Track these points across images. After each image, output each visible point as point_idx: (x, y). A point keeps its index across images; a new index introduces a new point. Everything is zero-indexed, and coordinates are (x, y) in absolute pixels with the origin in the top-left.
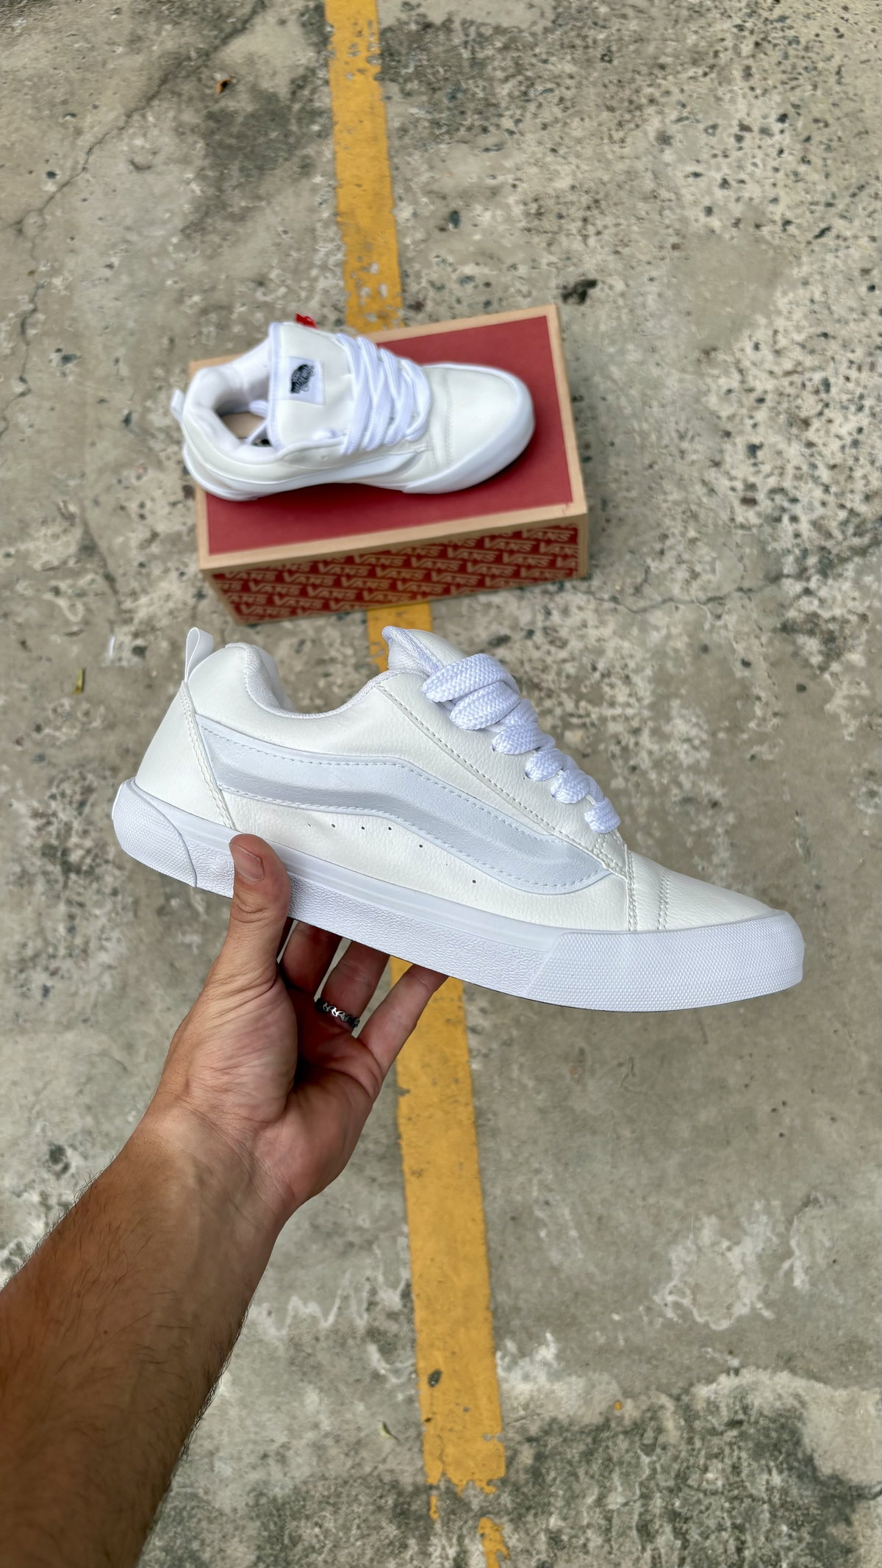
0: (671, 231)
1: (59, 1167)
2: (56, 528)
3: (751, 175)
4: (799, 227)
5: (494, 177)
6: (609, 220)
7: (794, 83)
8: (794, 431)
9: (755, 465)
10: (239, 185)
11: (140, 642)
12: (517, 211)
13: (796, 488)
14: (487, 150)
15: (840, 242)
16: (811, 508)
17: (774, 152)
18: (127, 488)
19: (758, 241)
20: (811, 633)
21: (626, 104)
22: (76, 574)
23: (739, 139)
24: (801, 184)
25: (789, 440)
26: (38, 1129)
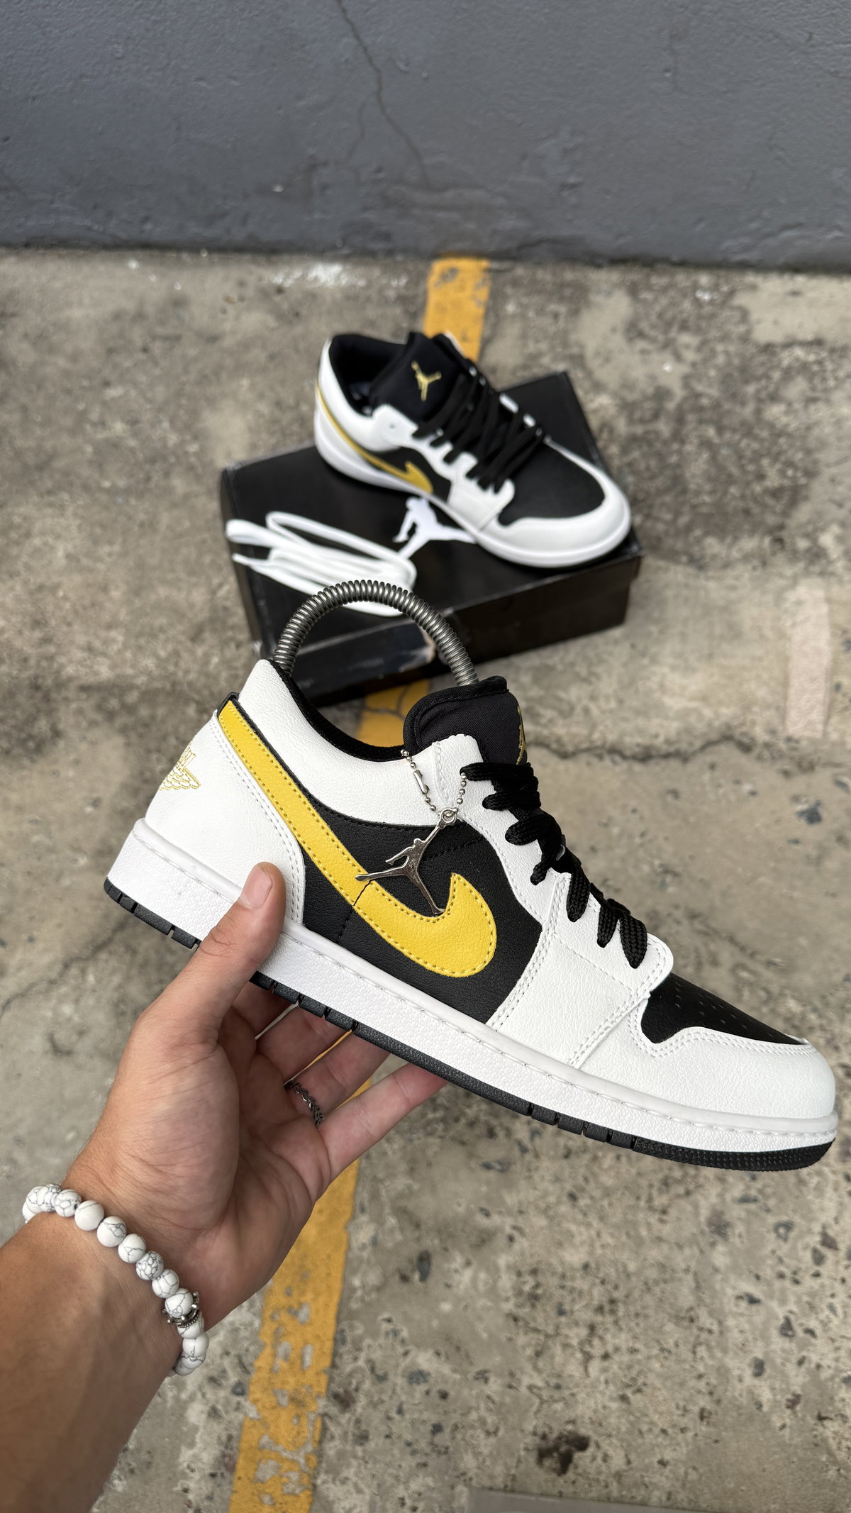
3: (825, 1324)
5: (487, 1215)
6: (623, 1340)
12: (506, 1282)
14: (487, 1166)
19: (818, 1443)
23: (819, 1259)
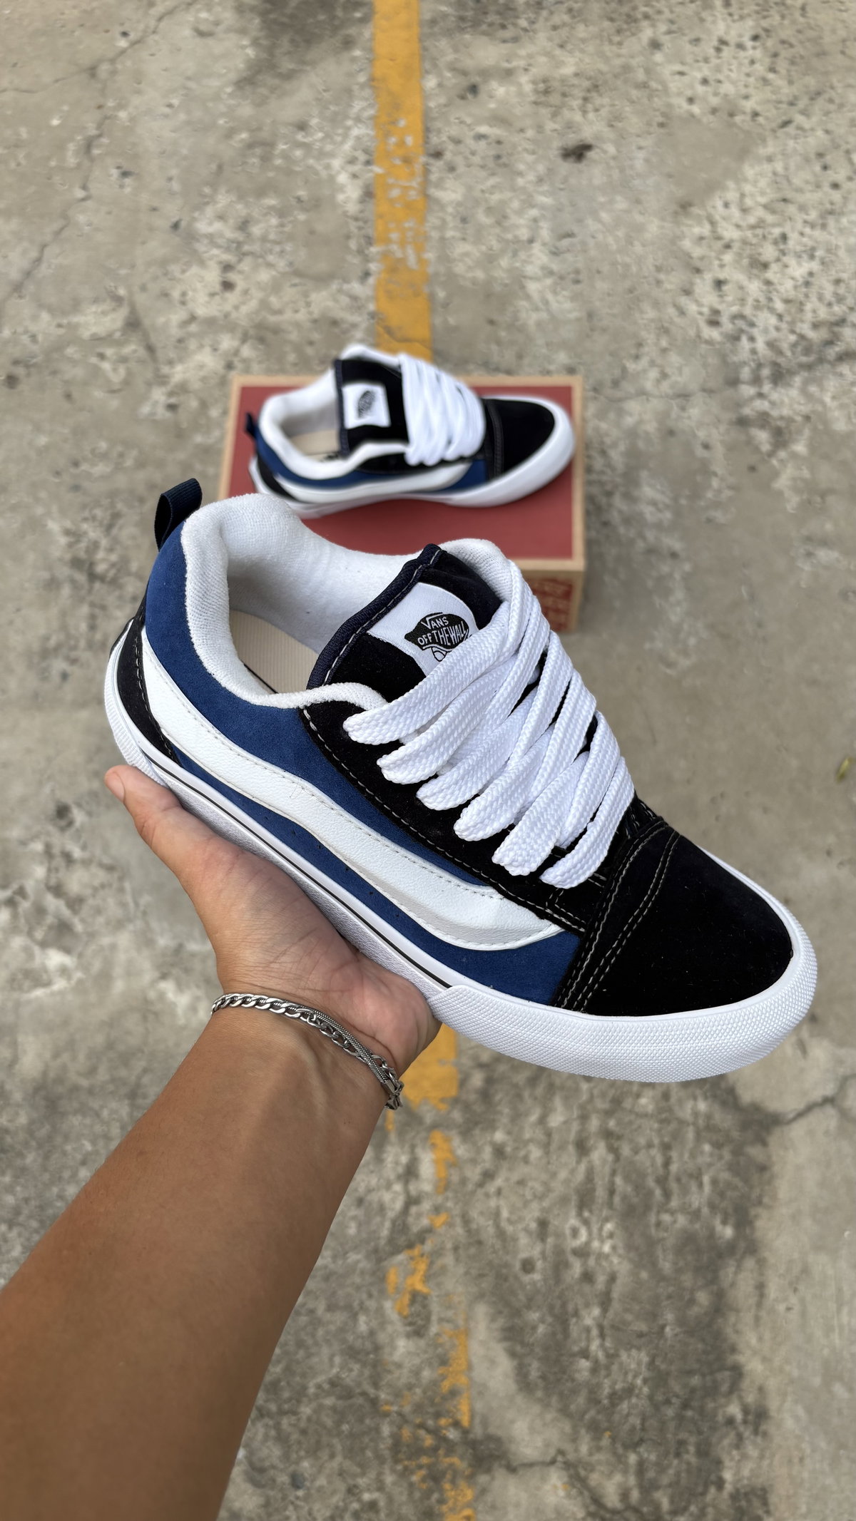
0: (657, 113)
1: (63, 823)
2: (105, 306)
3: (728, 77)
4: (767, 118)
5: (507, 61)
6: (606, 101)
7: (765, 13)
8: (755, 271)
9: (721, 296)
10: (289, 53)
11: (173, 400)
12: (528, 88)
13: (754, 316)
14: (504, 41)
15: (799, 132)
16: (766, 331)
17: (746, 61)
18: (170, 279)
19: (732, 125)
20: (762, 427)
21: (624, 17)
22: (119, 344)
23: (718, 50)
24: (769, 88)
25: (750, 278)
26: (47, 789)
